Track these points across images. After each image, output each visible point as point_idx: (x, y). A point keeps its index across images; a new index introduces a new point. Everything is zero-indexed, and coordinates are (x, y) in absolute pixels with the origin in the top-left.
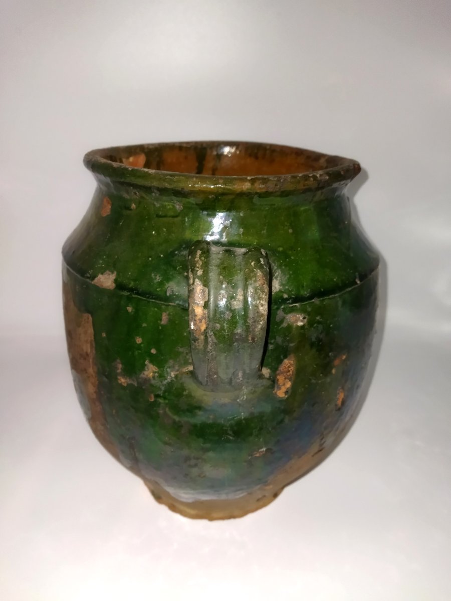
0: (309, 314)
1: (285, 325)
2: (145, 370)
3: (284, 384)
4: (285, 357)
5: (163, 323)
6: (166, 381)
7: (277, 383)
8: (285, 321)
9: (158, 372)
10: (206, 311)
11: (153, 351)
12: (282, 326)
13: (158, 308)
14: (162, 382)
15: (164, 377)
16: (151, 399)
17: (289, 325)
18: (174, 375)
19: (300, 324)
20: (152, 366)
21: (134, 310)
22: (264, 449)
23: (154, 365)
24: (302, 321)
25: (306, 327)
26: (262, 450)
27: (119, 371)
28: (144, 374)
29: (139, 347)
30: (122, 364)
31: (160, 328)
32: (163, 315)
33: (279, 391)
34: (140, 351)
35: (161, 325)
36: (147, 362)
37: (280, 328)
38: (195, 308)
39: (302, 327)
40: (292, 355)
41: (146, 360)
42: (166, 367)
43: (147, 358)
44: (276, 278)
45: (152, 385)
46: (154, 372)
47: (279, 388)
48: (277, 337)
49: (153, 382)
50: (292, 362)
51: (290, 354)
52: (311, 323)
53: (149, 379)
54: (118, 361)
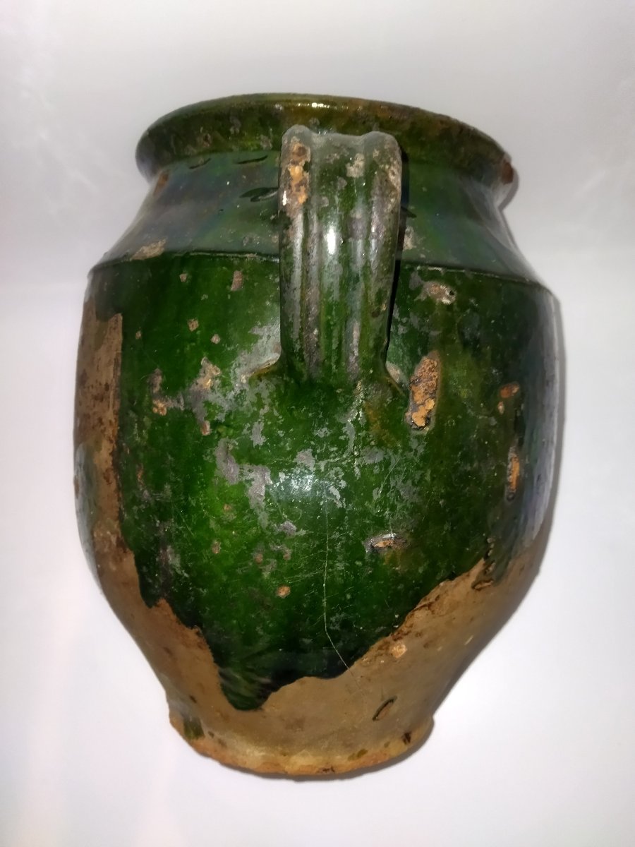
0: (459, 290)
1: (422, 297)
2: (200, 376)
3: (423, 404)
4: (425, 352)
5: (233, 288)
6: (233, 393)
7: (413, 399)
8: (423, 291)
9: (220, 377)
10: (307, 175)
11: (216, 339)
12: (418, 298)
13: (226, 266)
14: (225, 395)
15: (230, 384)
16: (205, 432)
17: (428, 297)
18: (246, 378)
19: (446, 301)
20: (211, 366)
21: (190, 277)
22: (392, 535)
23: (214, 364)
24: (448, 298)
25: (455, 308)
26: (389, 536)
27: (156, 390)
28: (197, 384)
29: (193, 337)
30: (163, 375)
31: (229, 297)
32: (235, 276)
33: (414, 414)
34: (194, 344)
35: (231, 293)
36: (203, 362)
37: (415, 300)
38: (290, 170)
39: (449, 307)
40: (435, 352)
41: (203, 357)
42: (234, 366)
43: (205, 354)
44: (408, 234)
45: (208, 404)
46: (214, 378)
47: (416, 409)
48: (411, 314)
49: (211, 397)
50: (436, 364)
51: (431, 349)
52: (462, 304)
53: (206, 390)
54: (158, 371)
